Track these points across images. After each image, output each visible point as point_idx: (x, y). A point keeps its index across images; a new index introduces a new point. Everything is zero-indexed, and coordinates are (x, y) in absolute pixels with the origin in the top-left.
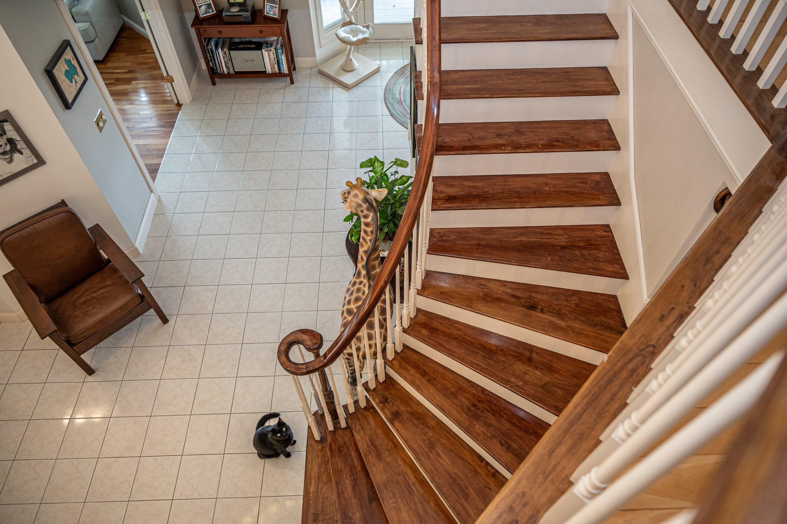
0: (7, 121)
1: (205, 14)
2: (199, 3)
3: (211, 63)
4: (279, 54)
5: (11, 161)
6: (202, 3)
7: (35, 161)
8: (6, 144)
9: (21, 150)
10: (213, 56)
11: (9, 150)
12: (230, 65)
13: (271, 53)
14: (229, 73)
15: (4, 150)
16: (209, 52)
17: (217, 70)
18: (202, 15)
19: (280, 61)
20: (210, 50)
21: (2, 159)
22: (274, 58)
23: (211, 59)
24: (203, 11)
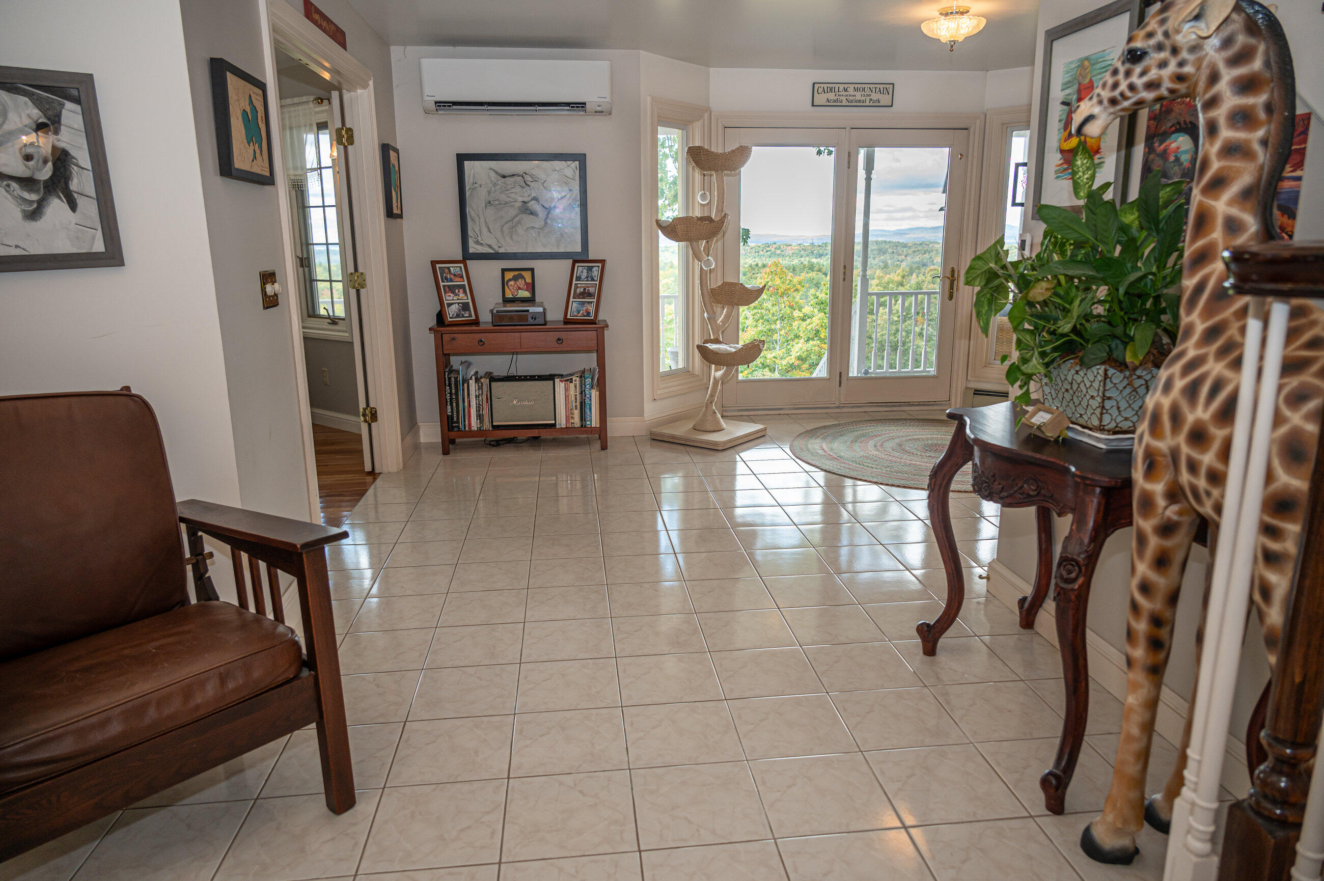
0: (77, 101)
1: (455, 318)
2: (448, 298)
3: (449, 407)
4: (588, 387)
5: (34, 214)
6: (453, 300)
7: (99, 246)
8: (45, 162)
9: (75, 195)
10: (457, 394)
11: (45, 182)
12: (486, 412)
13: (572, 385)
14: (480, 430)
15: (33, 173)
16: (450, 385)
17: (458, 422)
18: (450, 318)
19: (587, 401)
20: (453, 379)
21: (14, 197)
22: (576, 395)
23: (451, 399)
24: (453, 313)
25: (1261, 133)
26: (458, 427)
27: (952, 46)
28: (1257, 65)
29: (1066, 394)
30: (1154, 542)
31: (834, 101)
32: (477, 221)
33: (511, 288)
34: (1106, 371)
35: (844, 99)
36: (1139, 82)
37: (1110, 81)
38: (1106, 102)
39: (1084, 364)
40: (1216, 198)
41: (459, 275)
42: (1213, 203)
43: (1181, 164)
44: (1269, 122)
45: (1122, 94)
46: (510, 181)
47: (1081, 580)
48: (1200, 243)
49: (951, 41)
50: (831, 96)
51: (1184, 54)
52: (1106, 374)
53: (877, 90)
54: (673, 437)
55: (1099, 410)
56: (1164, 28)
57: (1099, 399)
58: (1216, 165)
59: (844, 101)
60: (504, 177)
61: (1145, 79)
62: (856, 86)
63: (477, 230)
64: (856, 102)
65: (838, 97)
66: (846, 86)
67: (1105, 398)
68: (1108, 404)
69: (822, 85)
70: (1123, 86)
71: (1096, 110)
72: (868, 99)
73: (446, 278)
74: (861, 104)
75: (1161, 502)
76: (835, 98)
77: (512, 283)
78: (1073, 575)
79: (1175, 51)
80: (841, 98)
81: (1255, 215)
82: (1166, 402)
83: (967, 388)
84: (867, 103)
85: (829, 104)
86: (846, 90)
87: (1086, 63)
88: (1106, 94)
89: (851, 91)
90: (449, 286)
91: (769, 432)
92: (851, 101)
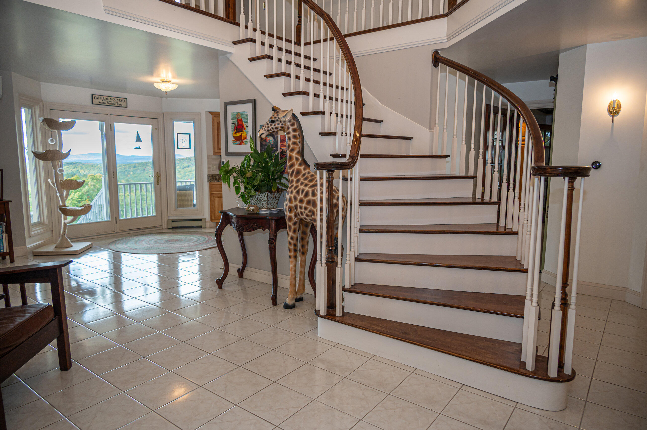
19: (1, 240)
25: (298, 140)
27: (166, 93)
28: (296, 126)
29: (256, 202)
30: (293, 227)
31: (102, 103)
34: (268, 193)
35: (106, 102)
36: (274, 127)
37: (267, 126)
38: (266, 130)
39: (262, 192)
40: (293, 153)
42: (292, 154)
43: (271, 143)
44: (300, 138)
45: (270, 129)
47: (275, 243)
48: (291, 162)
49: (166, 91)
50: (101, 101)
51: (283, 123)
52: (268, 194)
53: (120, 100)
54: (48, 252)
55: (266, 204)
56: (278, 117)
57: (266, 201)
58: (292, 146)
61: (275, 127)
62: (111, 98)
66: (107, 97)
67: (268, 201)
68: (268, 202)
69: (96, 96)
70: (270, 128)
71: (264, 132)
72: (117, 103)
74: (114, 105)
75: (294, 217)
76: (103, 102)
78: (273, 242)
79: (281, 122)
80: (105, 102)
81: (300, 157)
82: (292, 196)
83: (168, 220)
84: (117, 105)
85: (100, 104)
86: (107, 99)
87: (239, 114)
88: (266, 129)
89: (109, 99)
91: (94, 246)
92: (110, 104)
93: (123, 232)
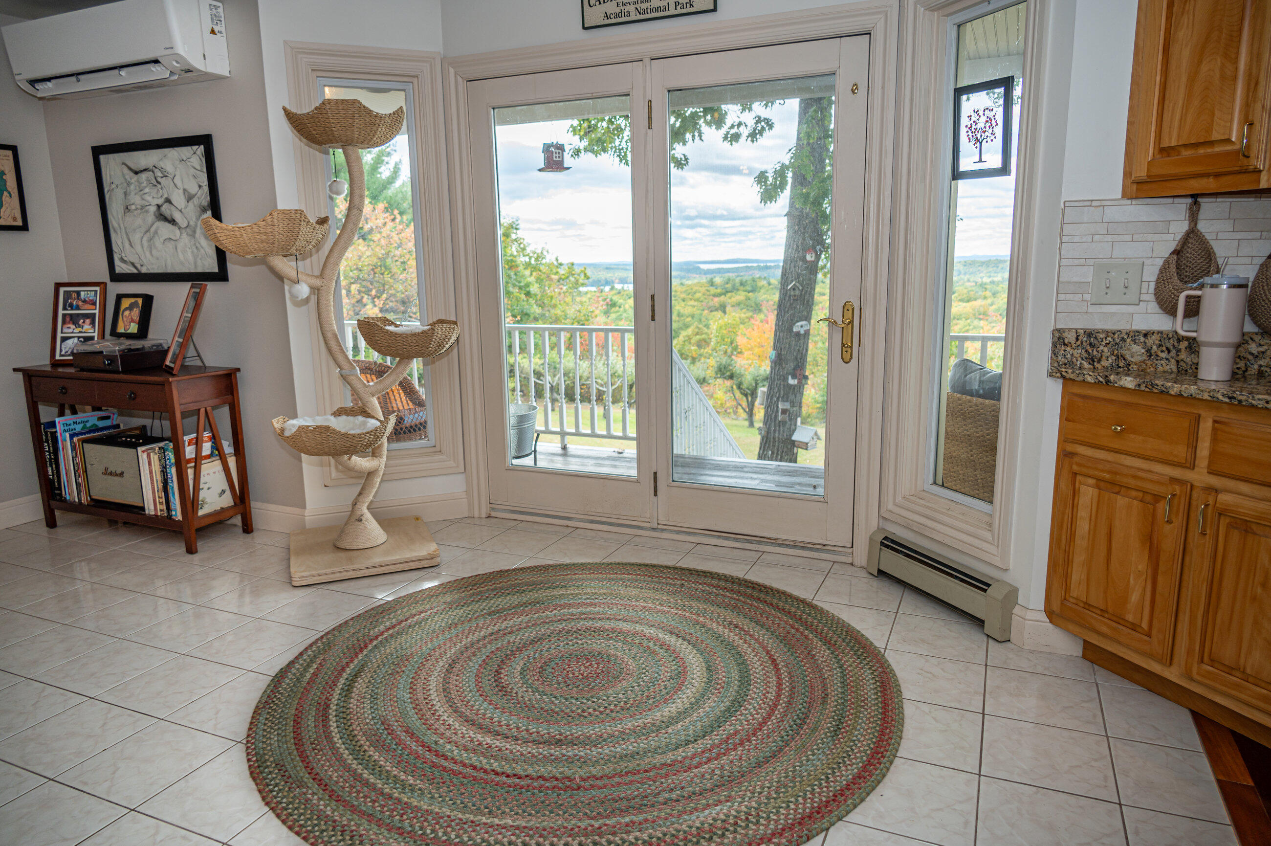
1: (69, 355)
2: (65, 330)
3: (49, 470)
4: (167, 464)
6: (73, 333)
10: (55, 453)
12: (83, 481)
13: (154, 460)
14: (81, 502)
17: (60, 488)
18: (61, 356)
19: (170, 482)
20: (49, 435)
22: (159, 472)
23: (50, 459)
24: (67, 350)
26: (61, 494)
31: (617, 16)
32: (119, 232)
33: (125, 319)
35: (631, 9)
41: (91, 301)
46: (144, 176)
50: (611, 7)
59: (633, 13)
60: (136, 173)
63: (120, 243)
64: (652, 11)
65: (622, 8)
72: (672, 3)
73: (71, 306)
74: (662, 14)
76: (618, 10)
77: (127, 313)
80: (627, 8)
83: (876, 531)
84: (673, 11)
85: (610, 22)
90: (71, 315)
92: (645, 11)
93: (678, 532)
